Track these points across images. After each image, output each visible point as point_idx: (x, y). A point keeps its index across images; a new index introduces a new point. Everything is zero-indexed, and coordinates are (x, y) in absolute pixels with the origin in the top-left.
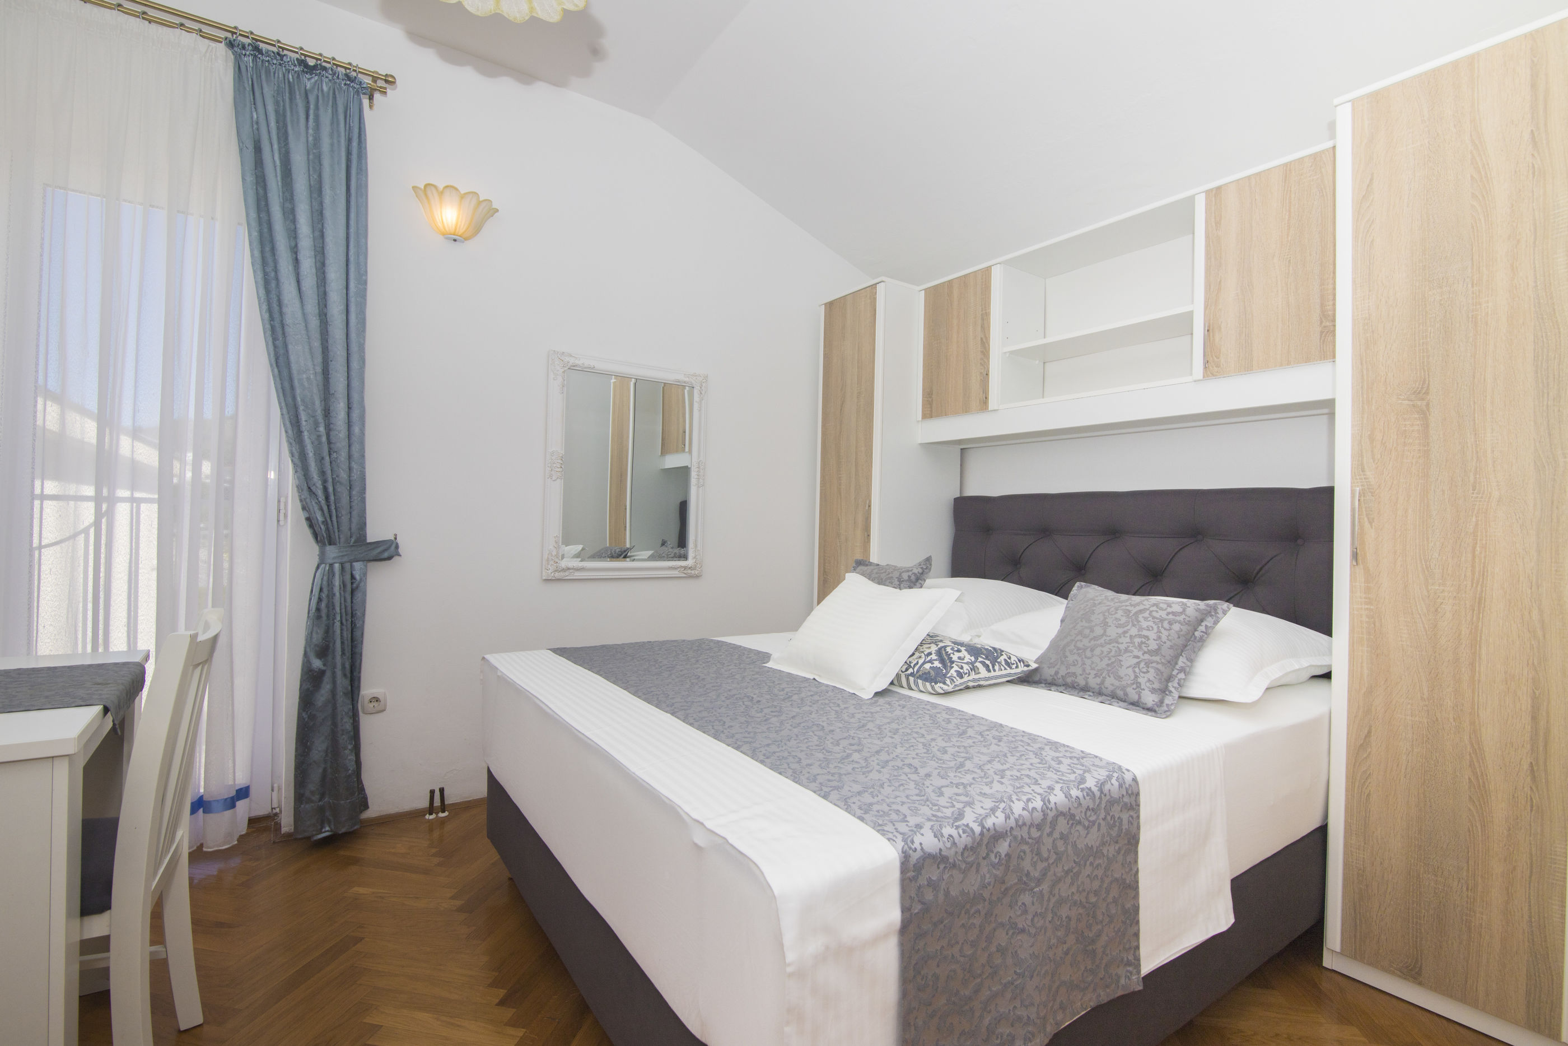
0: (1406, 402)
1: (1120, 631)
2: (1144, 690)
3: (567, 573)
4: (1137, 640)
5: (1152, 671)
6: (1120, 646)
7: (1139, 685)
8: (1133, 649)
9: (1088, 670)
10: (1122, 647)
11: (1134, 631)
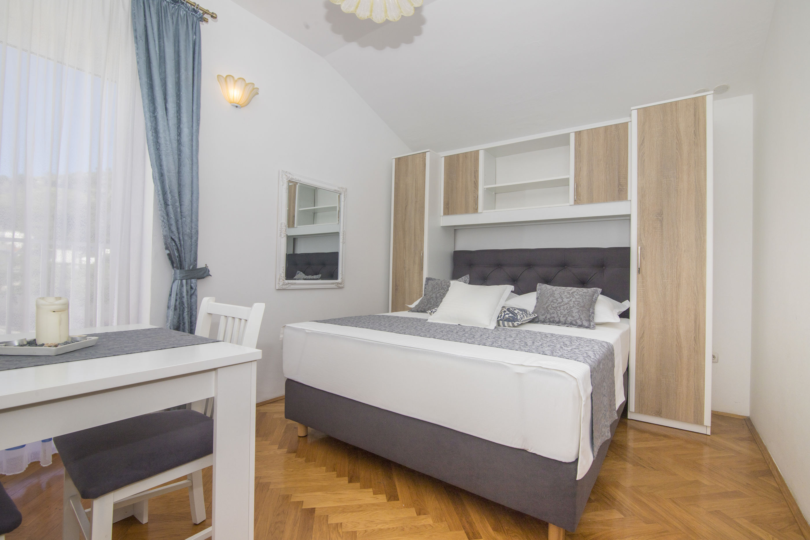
0: (655, 217)
1: (569, 300)
2: (583, 320)
3: (288, 286)
4: (576, 303)
5: (584, 313)
6: (570, 305)
7: (581, 319)
8: (575, 306)
9: (560, 315)
10: (572, 305)
11: (574, 300)
